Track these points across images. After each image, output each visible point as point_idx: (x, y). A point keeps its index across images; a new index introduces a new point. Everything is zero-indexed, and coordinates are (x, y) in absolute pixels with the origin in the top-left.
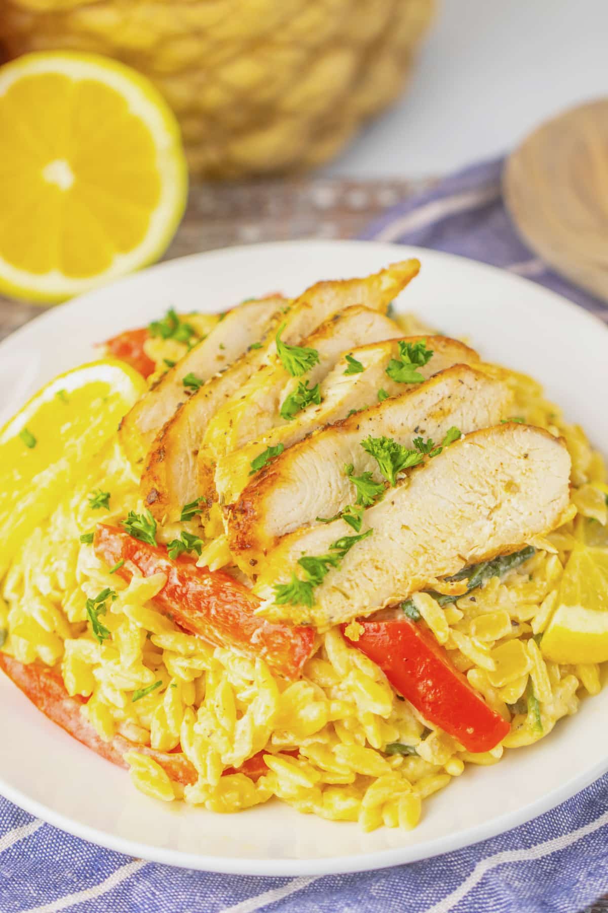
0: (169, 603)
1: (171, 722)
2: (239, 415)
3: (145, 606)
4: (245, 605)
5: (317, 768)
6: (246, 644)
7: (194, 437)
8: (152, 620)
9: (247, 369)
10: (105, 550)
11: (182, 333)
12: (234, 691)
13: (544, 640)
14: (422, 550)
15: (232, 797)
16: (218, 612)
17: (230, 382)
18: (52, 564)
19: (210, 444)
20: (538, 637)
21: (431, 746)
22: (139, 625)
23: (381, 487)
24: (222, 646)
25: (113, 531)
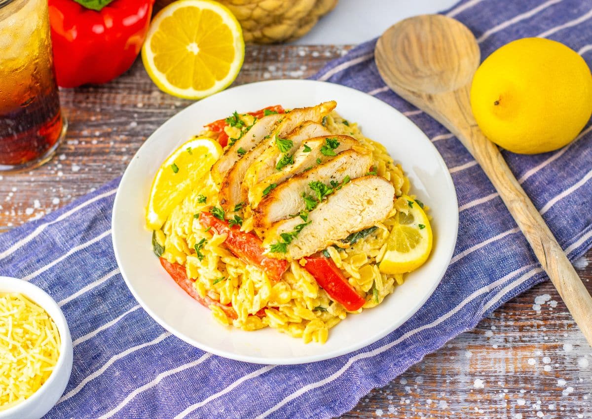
0: (228, 245)
1: (228, 294)
2: (259, 169)
3: (219, 246)
4: (259, 248)
5: (286, 316)
6: (259, 265)
7: (240, 176)
8: (221, 252)
9: (264, 147)
10: (204, 222)
11: (239, 125)
12: (254, 283)
13: (381, 265)
14: (332, 229)
15: (252, 326)
16: (248, 250)
17: (256, 153)
18: (183, 223)
19: (247, 181)
20: (378, 264)
21: (333, 309)
22: (216, 254)
23: (316, 203)
24: (249, 264)
25: (207, 214)
